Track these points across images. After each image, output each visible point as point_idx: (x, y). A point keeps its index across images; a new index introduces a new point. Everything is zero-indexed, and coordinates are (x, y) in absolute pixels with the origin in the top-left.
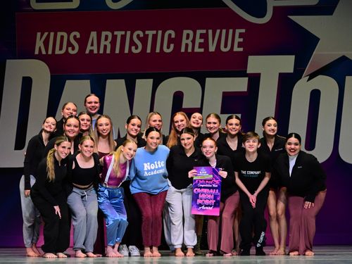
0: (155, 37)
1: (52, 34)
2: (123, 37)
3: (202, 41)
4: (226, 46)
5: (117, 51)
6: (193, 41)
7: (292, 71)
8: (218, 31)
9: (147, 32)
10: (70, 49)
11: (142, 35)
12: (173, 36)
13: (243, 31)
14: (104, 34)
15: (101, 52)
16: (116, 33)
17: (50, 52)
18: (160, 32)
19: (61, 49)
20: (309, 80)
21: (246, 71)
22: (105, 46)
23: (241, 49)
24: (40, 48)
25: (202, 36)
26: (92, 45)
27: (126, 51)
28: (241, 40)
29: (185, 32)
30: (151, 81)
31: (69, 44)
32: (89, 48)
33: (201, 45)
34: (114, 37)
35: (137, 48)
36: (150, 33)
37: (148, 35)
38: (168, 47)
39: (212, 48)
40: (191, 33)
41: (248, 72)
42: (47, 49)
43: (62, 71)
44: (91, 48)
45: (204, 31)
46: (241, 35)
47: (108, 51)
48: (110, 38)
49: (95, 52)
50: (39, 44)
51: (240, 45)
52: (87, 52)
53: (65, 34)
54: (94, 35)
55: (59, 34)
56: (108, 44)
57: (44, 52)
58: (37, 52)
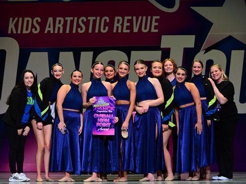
0: (95, 21)
1: (21, 19)
2: (72, 22)
3: (129, 24)
4: (145, 28)
5: (68, 31)
6: (122, 25)
7: (193, 46)
8: (140, 18)
9: (89, 18)
10: (33, 30)
11: (85, 20)
12: (108, 21)
13: (158, 17)
14: (58, 19)
15: (56, 32)
16: (66, 18)
17: (19, 32)
18: (98, 18)
19: (27, 29)
20: (205, 53)
21: (160, 46)
22: (59, 28)
23: (157, 31)
24: (12, 29)
25: (128, 21)
26: (49, 27)
27: (74, 31)
28: (157, 24)
29: (117, 18)
30: (92, 53)
31: (33, 26)
32: (47, 29)
33: (128, 28)
34: (66, 22)
35: (81, 29)
36: (91, 19)
37: (90, 20)
38: (104, 29)
39: (136, 30)
40: (121, 18)
41: (161, 47)
42: (17, 30)
43: (28, 46)
44: (49, 29)
45: (130, 18)
46: (156, 21)
47: (61, 32)
48: (62, 23)
49: (52, 32)
50: (11, 26)
51: (156, 27)
52: (46, 32)
53: (30, 19)
54: (51, 19)
55: (26, 19)
56: (61, 26)
57: (15, 32)
58: (9, 32)
